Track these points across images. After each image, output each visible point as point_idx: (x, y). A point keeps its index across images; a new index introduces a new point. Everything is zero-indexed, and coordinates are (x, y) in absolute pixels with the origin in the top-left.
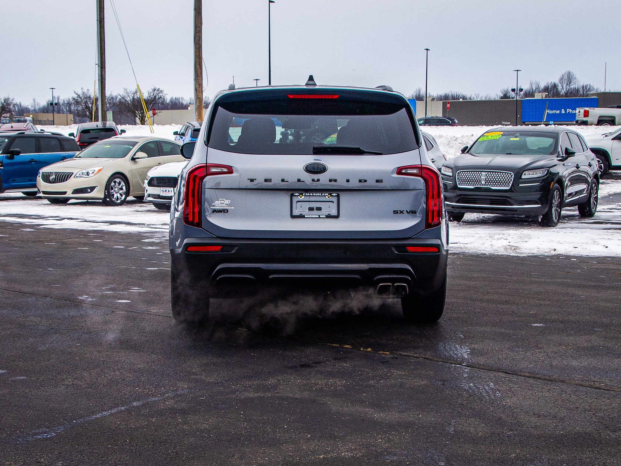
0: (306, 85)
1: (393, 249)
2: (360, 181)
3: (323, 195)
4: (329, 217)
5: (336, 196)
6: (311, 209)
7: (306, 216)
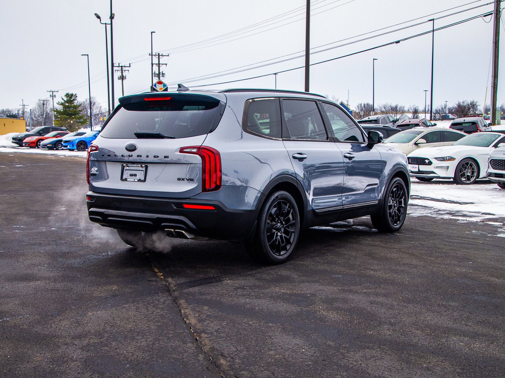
0: (177, 90)
1: (173, 205)
2: (155, 157)
3: (138, 166)
4: (140, 180)
5: (144, 167)
6: (131, 175)
7: (128, 180)
